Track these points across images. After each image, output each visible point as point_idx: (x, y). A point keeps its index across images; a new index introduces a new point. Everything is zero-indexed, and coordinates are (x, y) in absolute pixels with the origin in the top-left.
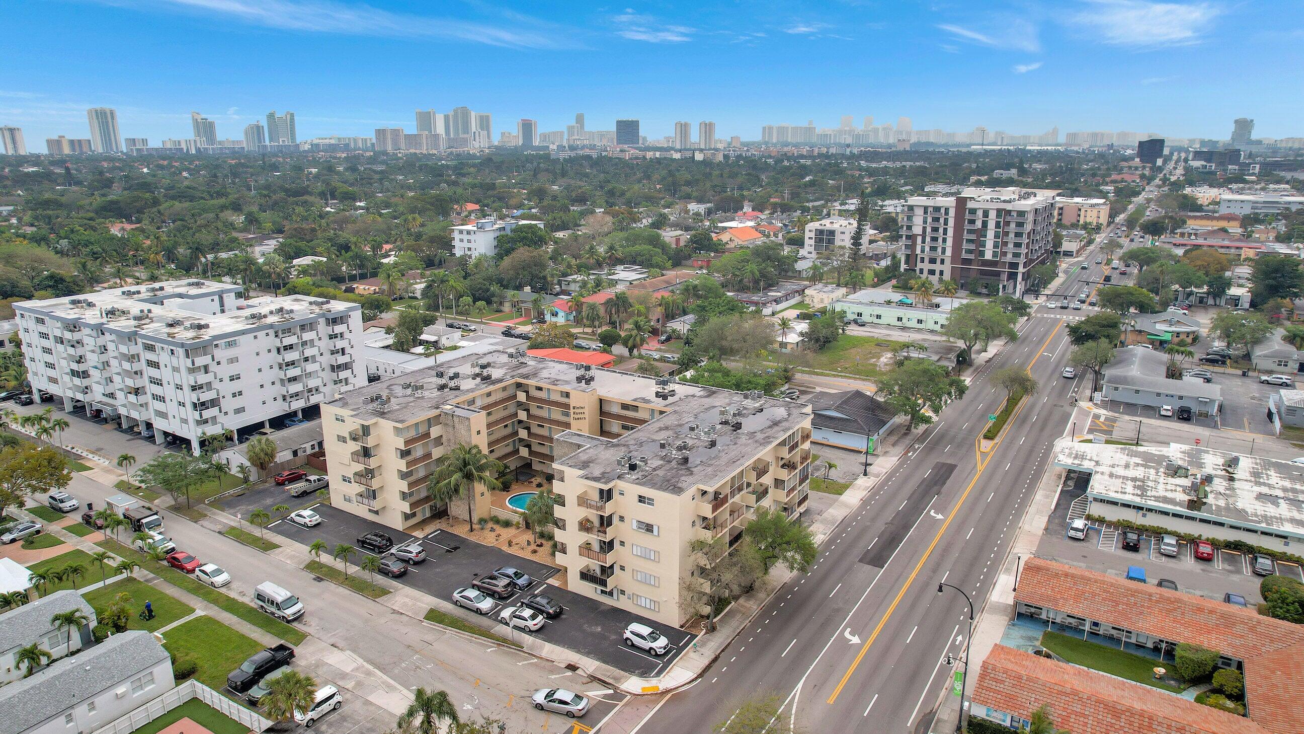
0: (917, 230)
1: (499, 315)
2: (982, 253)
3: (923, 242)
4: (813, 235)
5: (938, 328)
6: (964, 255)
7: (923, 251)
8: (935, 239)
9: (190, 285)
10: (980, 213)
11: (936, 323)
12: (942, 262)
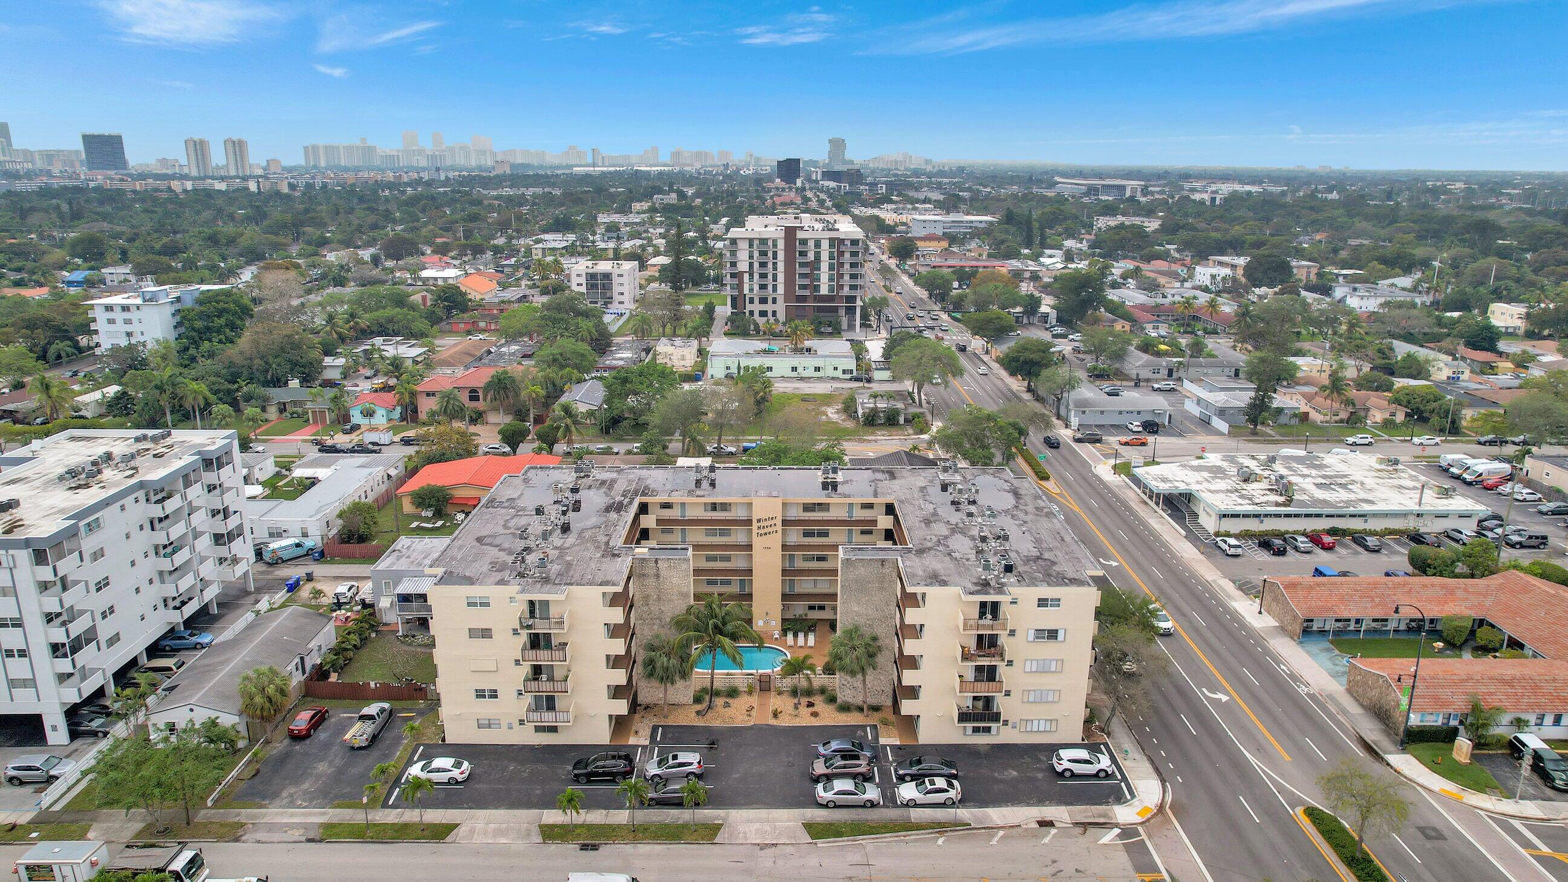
0: (743, 266)
2: (817, 288)
3: (751, 279)
5: (839, 374)
6: (799, 292)
7: (751, 290)
8: (764, 276)
10: (811, 244)
11: (836, 369)
12: (774, 301)
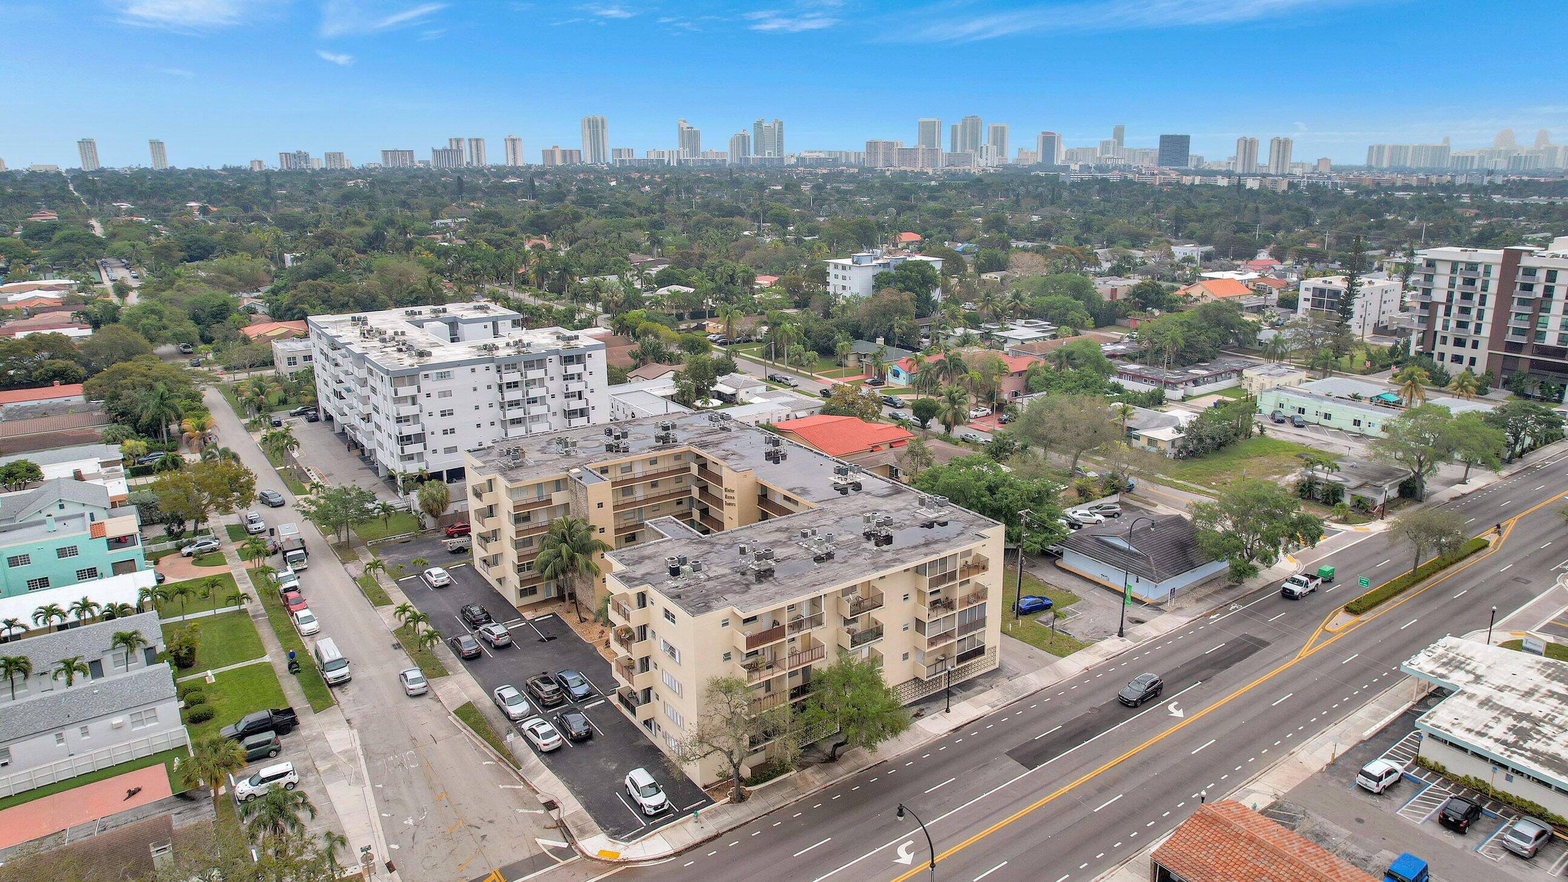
0: (1439, 296)
1: (839, 369)
2: (1541, 335)
3: (1448, 313)
4: (1309, 295)
6: (1510, 337)
7: (1445, 327)
8: (1465, 311)
9: (475, 308)
10: (1542, 275)
12: (1475, 345)
